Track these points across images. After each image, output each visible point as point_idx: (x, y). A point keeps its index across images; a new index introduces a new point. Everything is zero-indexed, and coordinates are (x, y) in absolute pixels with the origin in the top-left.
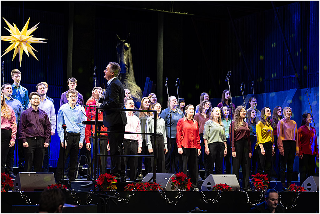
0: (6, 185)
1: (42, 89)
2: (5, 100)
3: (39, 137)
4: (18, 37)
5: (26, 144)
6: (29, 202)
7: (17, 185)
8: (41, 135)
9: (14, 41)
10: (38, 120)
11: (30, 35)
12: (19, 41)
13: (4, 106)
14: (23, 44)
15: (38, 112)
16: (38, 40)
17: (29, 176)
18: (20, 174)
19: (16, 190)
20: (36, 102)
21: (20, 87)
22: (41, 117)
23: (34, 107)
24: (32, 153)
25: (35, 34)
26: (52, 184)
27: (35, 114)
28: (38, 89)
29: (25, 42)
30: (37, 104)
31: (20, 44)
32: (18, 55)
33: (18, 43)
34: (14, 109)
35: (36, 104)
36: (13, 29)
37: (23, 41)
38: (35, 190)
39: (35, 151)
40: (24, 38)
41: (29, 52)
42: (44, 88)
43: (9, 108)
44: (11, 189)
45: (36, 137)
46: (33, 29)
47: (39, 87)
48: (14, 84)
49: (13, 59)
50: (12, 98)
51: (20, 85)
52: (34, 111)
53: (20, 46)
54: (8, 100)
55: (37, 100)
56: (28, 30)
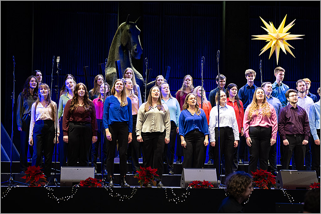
0: (268, 183)
1: (302, 86)
2: (266, 99)
3: (298, 135)
4: (275, 35)
5: (286, 142)
6: (292, 200)
7: (279, 182)
8: (301, 133)
9: (271, 40)
10: (297, 117)
11: (287, 32)
12: (276, 39)
13: (264, 104)
14: (279, 41)
15: (297, 109)
16: (294, 37)
17: (291, 173)
18: (281, 172)
19: (279, 187)
20: (294, 99)
21: (282, 84)
22: (300, 114)
23: (292, 105)
24: (292, 150)
25: (291, 31)
26: (315, 182)
27: (294, 111)
28: (298, 86)
29: (282, 39)
30: (296, 101)
31: (277, 42)
32: (274, 53)
33: (275, 41)
34: (275, 107)
35: (294, 101)
36: (270, 27)
37: (279, 39)
38: (297, 188)
39: (295, 149)
40: (281, 36)
41: (286, 50)
42: (303, 85)
43: (269, 106)
44: (273, 187)
45: (296, 134)
46: (290, 26)
47: (299, 84)
48: (277, 82)
49: (270, 57)
50: (271, 96)
51: (282, 83)
52: (292, 108)
53: (277, 43)
54: (269, 98)
55: (295, 97)
56: (285, 26)
